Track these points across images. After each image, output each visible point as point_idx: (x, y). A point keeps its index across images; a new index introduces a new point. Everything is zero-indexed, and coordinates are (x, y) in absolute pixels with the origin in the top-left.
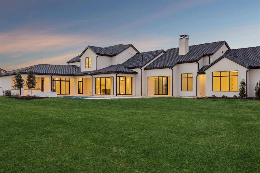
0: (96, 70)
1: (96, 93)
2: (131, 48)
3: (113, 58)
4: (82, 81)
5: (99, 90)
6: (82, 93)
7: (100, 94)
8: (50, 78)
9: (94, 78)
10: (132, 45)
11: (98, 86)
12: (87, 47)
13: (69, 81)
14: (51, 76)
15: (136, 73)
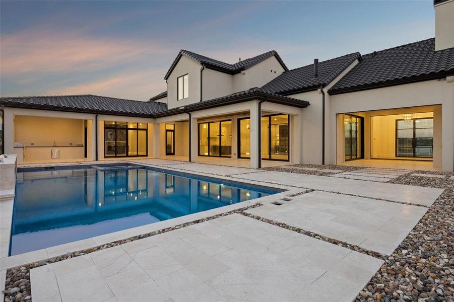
0: (198, 101)
1: (201, 154)
2: (273, 58)
3: (239, 76)
4: (173, 131)
5: (206, 148)
6: (173, 154)
7: (209, 156)
8: (93, 120)
9: (193, 118)
10: (276, 53)
11: (204, 140)
12: (180, 53)
13: (146, 130)
14: (96, 117)
15: (304, 105)
